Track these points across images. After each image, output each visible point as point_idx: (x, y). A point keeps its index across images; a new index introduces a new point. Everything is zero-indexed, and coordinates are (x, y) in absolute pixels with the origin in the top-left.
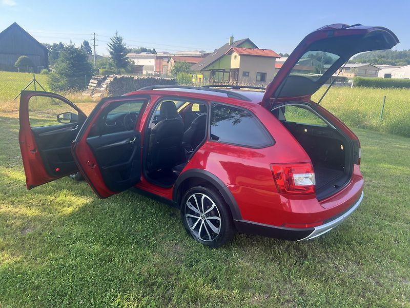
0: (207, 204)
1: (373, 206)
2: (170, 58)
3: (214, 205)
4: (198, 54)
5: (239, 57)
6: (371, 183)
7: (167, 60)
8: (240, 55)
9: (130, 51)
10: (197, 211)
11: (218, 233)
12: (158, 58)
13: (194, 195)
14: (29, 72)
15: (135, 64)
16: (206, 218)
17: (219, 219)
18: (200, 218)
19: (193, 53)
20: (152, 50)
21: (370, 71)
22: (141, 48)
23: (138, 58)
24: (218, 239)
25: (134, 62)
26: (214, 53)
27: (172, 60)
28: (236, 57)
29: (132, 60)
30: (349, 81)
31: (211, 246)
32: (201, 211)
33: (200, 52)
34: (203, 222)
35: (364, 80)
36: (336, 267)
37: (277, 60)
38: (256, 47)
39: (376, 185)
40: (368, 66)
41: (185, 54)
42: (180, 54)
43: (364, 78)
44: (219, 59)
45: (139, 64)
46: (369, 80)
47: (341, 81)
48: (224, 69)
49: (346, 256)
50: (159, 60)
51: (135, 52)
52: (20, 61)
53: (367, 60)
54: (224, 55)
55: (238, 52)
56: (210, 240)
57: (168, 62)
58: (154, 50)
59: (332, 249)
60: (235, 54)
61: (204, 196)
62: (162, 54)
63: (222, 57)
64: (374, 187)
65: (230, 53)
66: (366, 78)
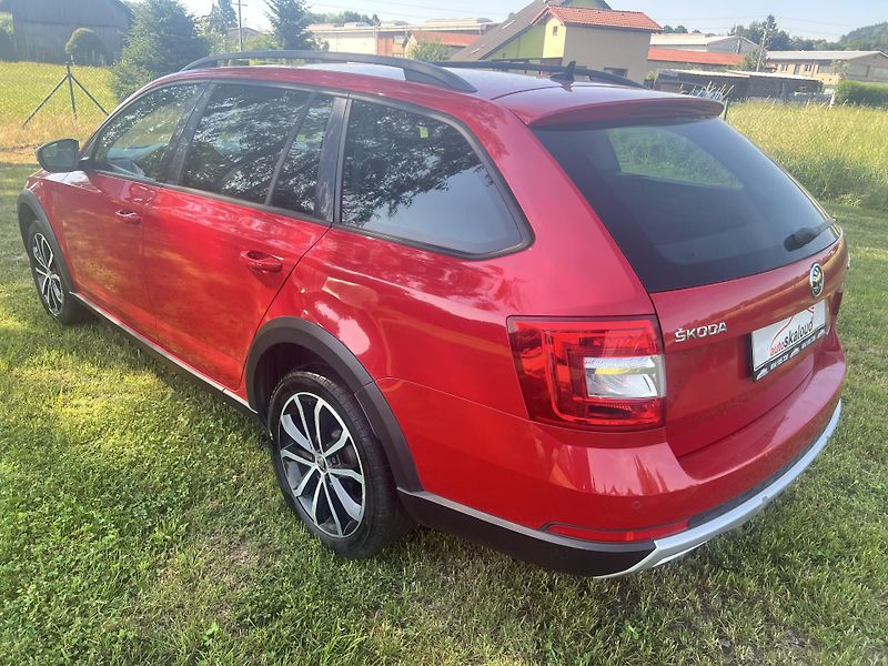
0: (330, 428)
1: (864, 428)
2: (409, 35)
3: (346, 434)
4: (474, 26)
5: (562, 30)
6: (862, 355)
7: (402, 41)
8: (567, 24)
9: (320, 19)
10: (306, 444)
11: (359, 518)
12: (382, 35)
13: (295, 397)
14: (96, 65)
15: (330, 50)
16: (329, 471)
17: (360, 478)
18: (314, 466)
19: (462, 23)
20: (370, 17)
21: (877, 70)
22: (347, 13)
23: (337, 35)
24: (359, 537)
25: (327, 45)
26: (507, 22)
27: (413, 41)
28: (555, 29)
29: (323, 40)
30: (827, 91)
31: (341, 552)
32: (317, 447)
33: (479, 21)
34: (322, 480)
35: (862, 89)
36: (727, 651)
37: (655, 40)
38: (607, 7)
39: (878, 361)
40: (875, 56)
41: (444, 26)
42: (433, 26)
43: (862, 84)
44: (519, 35)
45: (340, 50)
46: (875, 91)
47: (808, 90)
48: (527, 60)
49: (766, 610)
50: (384, 40)
51: (331, 22)
52: (76, 41)
53: (873, 42)
54: (531, 26)
55: (561, 17)
56: (340, 535)
57: (404, 45)
58: (375, 17)
59: (723, 581)
60: (554, 22)
61: (321, 402)
62: (393, 28)
63: (525, 31)
64: (872, 367)
65: (544, 20)
66: (868, 85)
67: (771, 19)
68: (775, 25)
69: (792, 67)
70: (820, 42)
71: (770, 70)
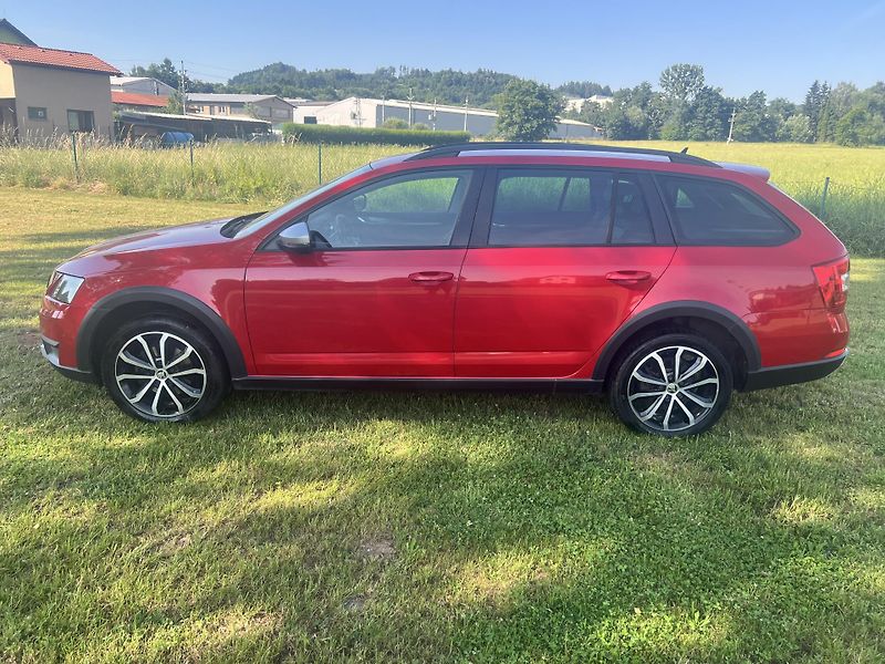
8: (12, 63)
16: (682, 390)
18: (666, 393)
21: (278, 112)
34: (674, 398)
40: (273, 99)
67: (168, 62)
68: (173, 68)
69: (207, 108)
70: (218, 85)
71: (194, 111)
